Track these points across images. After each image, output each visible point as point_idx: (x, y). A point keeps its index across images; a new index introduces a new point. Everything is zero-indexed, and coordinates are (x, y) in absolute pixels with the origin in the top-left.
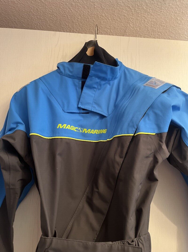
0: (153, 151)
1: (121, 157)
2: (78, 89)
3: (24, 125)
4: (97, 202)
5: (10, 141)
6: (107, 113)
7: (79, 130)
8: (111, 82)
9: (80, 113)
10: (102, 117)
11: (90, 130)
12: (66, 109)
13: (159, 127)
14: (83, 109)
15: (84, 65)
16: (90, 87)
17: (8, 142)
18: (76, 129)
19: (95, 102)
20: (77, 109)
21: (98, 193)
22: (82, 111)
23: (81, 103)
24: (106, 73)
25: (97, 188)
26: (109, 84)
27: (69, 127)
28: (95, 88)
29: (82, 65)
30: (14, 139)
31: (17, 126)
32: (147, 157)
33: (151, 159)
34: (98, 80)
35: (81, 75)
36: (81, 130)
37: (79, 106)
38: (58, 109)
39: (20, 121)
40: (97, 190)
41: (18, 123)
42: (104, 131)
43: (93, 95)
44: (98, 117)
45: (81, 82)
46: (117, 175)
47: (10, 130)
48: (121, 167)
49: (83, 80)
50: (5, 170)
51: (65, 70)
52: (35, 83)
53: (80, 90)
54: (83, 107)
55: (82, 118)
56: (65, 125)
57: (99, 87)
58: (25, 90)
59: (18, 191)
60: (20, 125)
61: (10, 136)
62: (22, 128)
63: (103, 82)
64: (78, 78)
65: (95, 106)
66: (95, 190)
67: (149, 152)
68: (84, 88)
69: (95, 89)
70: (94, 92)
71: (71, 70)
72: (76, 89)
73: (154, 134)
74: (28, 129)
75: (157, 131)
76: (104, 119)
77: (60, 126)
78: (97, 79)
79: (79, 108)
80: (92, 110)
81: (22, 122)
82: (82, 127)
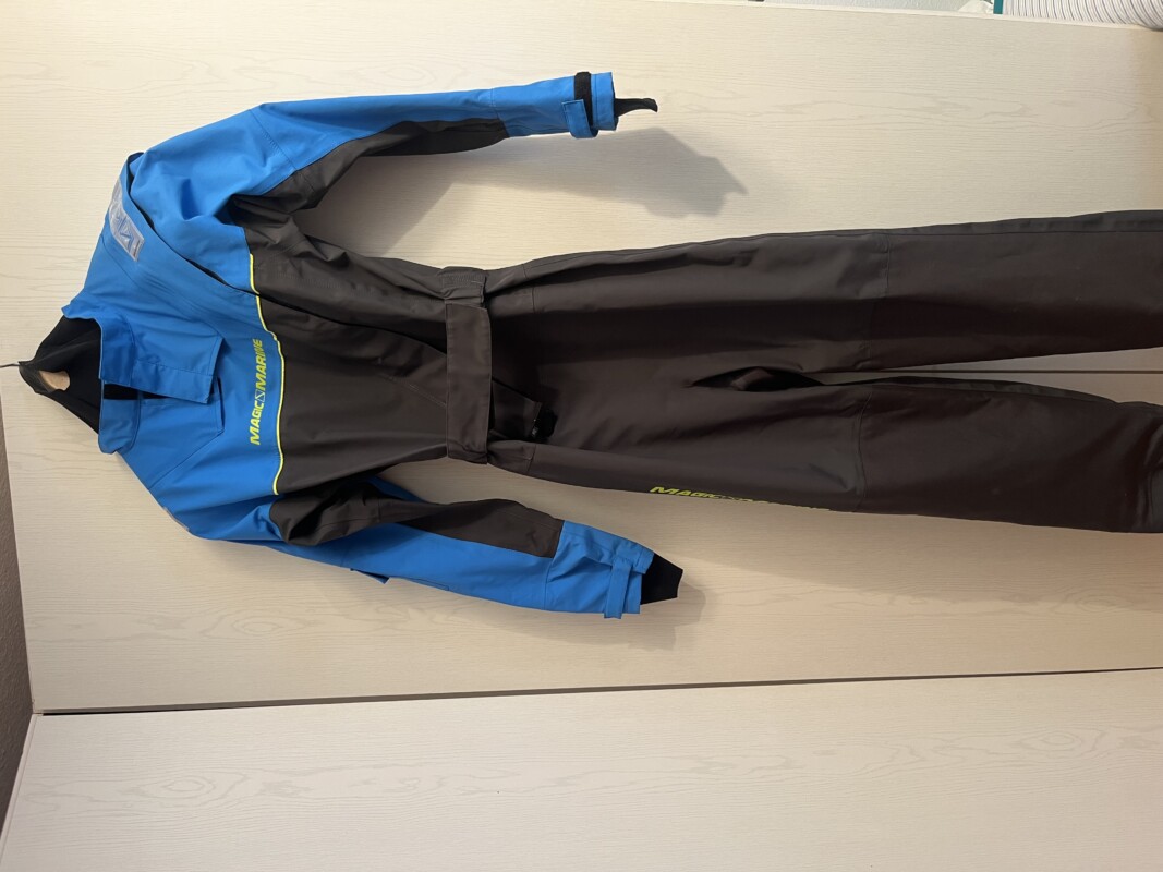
0: (288, 261)
1: (307, 320)
2: (163, 407)
3: (260, 507)
4: (402, 359)
5: (291, 526)
6: (215, 338)
7: (261, 398)
8: (137, 331)
9: (221, 399)
10: (224, 349)
11: (258, 375)
12: (215, 430)
13: (236, 246)
14: (212, 392)
15: (106, 397)
16: (157, 379)
17: (293, 531)
18: (259, 404)
19: (192, 368)
20: (212, 406)
21: (384, 357)
22: (217, 394)
23: (196, 397)
24: (119, 351)
25: (376, 358)
26: (142, 335)
27: (255, 422)
28: (157, 369)
29: (104, 402)
30: (288, 521)
31: (263, 520)
32: (300, 272)
33: (304, 263)
34: (138, 366)
35: (131, 403)
36: (259, 393)
37: (204, 401)
38: (217, 444)
39: (252, 514)
40: (380, 360)
41: (257, 520)
42: (258, 344)
43: (175, 371)
44: (227, 359)
45: (147, 401)
46: (343, 327)
47: (272, 531)
48: (326, 319)
49: (140, 396)
50: (347, 528)
51: (121, 438)
52: (162, 496)
53: (166, 400)
54: (207, 395)
55: (233, 393)
56: (251, 429)
57: (154, 359)
58: (181, 516)
59: (384, 502)
60: (260, 515)
61: (283, 529)
62: (265, 511)
63: (141, 352)
64: (138, 408)
65: (199, 367)
66: (380, 361)
67: (290, 270)
68: (159, 393)
69: (160, 368)
70: (168, 370)
71: (120, 424)
72: (165, 409)
73: (251, 256)
74: (267, 499)
75: (245, 251)
76: (229, 343)
77: (254, 439)
78: (135, 368)
79: (210, 401)
80: (212, 372)
81: (253, 513)
82: (252, 391)
